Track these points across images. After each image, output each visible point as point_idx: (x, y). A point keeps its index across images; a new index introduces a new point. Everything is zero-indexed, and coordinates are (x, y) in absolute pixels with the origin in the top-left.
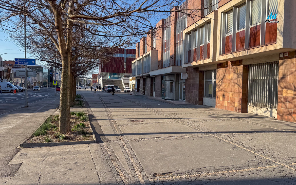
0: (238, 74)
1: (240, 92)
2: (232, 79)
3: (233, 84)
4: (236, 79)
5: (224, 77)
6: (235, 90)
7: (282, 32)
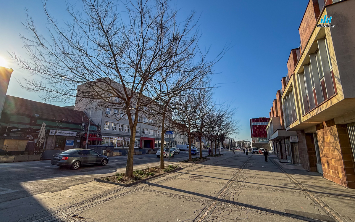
0: (334, 136)
1: (341, 160)
2: (330, 142)
3: (332, 148)
4: (334, 142)
5: (323, 140)
6: (336, 157)
7: (339, 79)
